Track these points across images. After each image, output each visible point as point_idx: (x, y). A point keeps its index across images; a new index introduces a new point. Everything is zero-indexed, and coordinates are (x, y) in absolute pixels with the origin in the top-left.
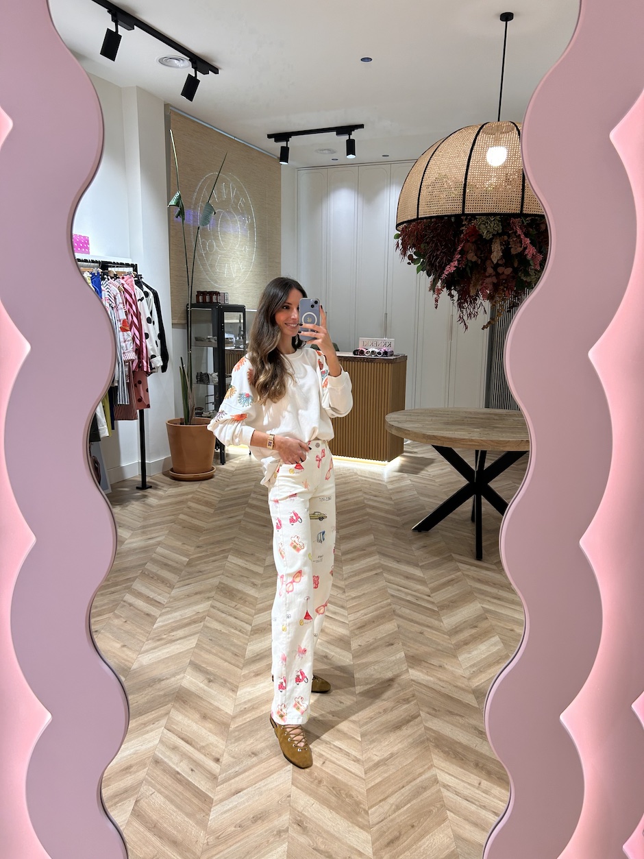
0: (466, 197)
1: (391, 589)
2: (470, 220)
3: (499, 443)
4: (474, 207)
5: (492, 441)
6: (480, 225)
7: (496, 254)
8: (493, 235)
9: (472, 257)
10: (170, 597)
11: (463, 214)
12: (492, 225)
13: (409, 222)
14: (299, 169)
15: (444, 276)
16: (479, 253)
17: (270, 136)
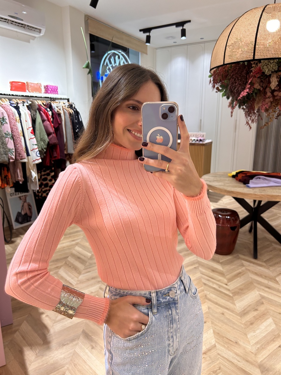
0: (256, 49)
1: (204, 278)
2: (257, 64)
3: (272, 196)
4: (261, 55)
5: (268, 195)
6: (264, 65)
7: (274, 83)
8: (272, 72)
9: (257, 86)
10: (78, 281)
11: (254, 59)
12: (272, 66)
13: (218, 67)
14: (157, 49)
15: (239, 98)
16: (261, 84)
17: (141, 30)
